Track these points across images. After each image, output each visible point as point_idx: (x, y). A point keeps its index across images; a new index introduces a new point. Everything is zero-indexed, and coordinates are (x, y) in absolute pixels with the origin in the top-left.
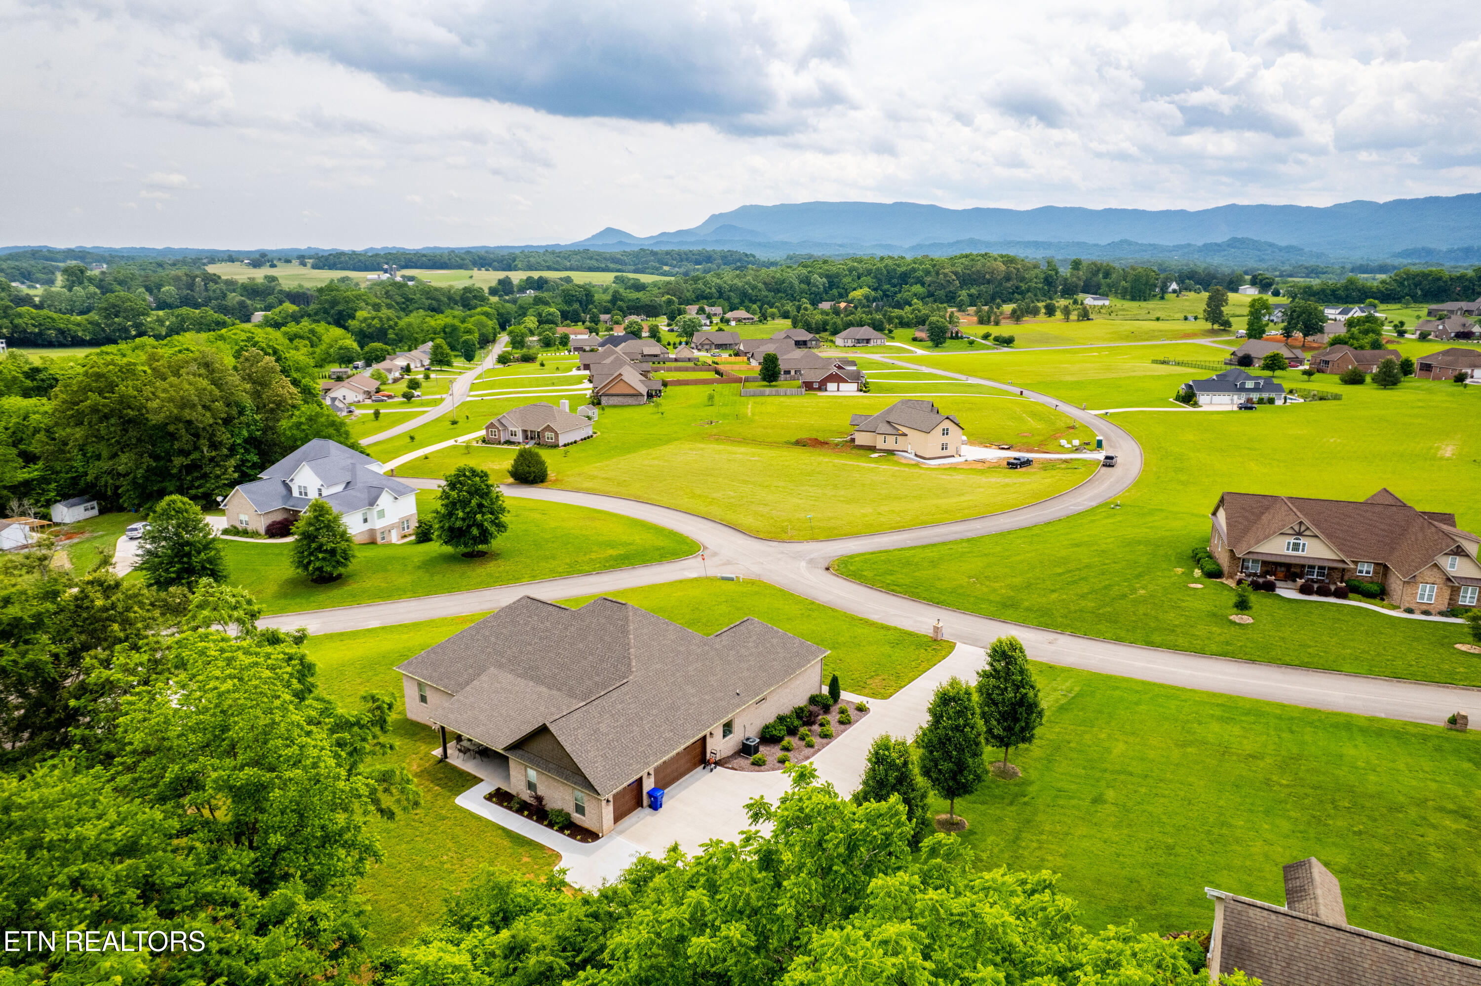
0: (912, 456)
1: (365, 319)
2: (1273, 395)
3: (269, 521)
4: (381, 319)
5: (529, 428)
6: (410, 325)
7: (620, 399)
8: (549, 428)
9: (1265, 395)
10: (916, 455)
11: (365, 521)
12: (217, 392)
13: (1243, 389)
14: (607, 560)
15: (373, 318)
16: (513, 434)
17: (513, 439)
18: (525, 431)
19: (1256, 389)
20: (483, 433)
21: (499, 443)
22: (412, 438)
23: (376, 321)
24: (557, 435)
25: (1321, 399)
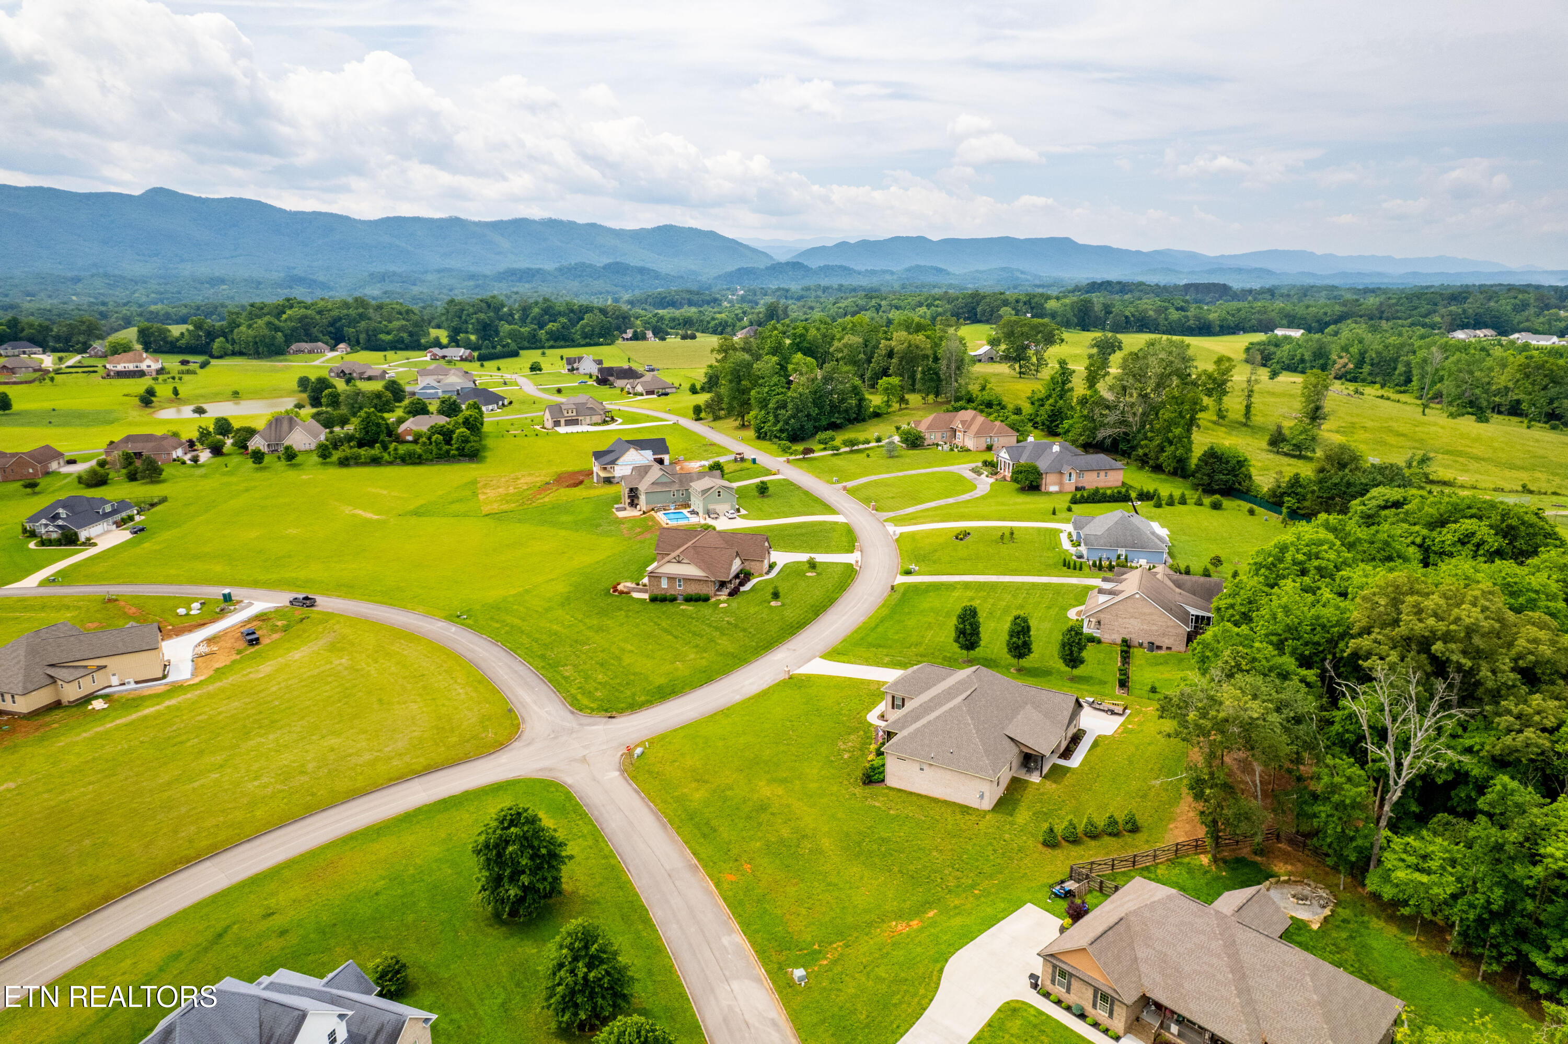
0: (133, 686)
2: (129, 512)
9: (124, 515)
10: (136, 683)
13: (106, 516)
19: (114, 512)
25: (153, 505)
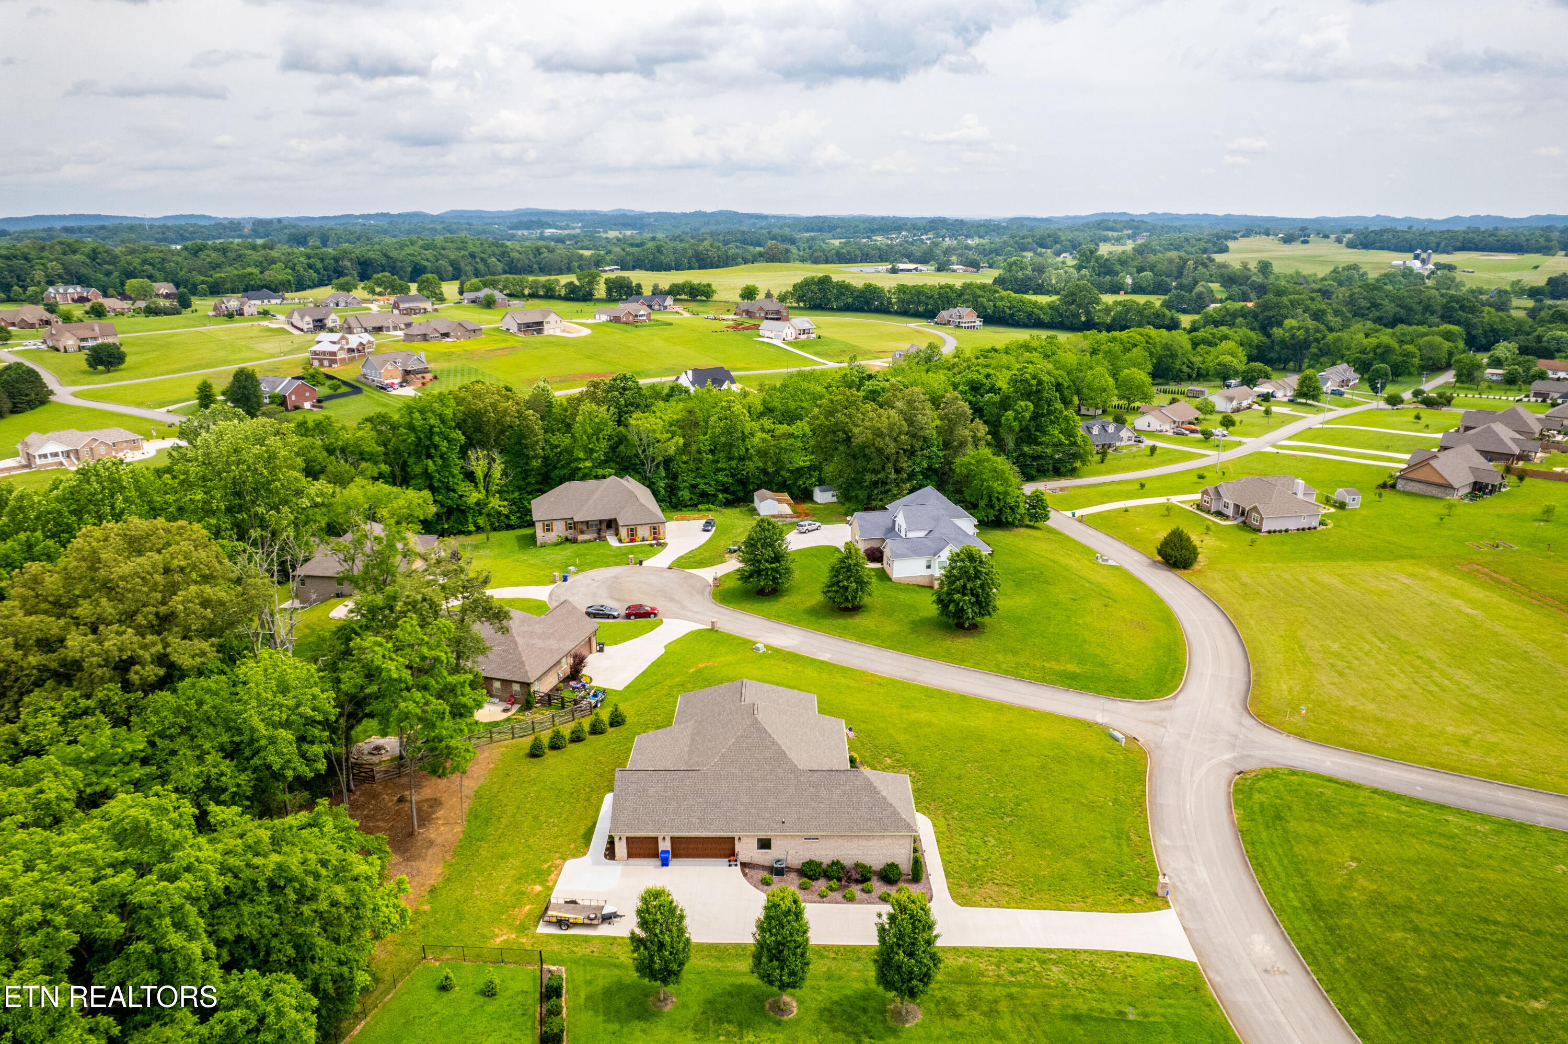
1: (1292, 328)
3: (868, 546)
4: (1307, 330)
5: (1242, 505)
6: (1339, 339)
7: (1422, 486)
8: (1255, 509)
11: (929, 567)
12: (905, 427)
14: (1054, 672)
15: (1299, 329)
16: (1227, 506)
17: (1225, 511)
18: (1237, 506)
20: (1197, 497)
21: (1208, 512)
22: (1142, 486)
23: (1302, 332)
24: (1262, 519)
